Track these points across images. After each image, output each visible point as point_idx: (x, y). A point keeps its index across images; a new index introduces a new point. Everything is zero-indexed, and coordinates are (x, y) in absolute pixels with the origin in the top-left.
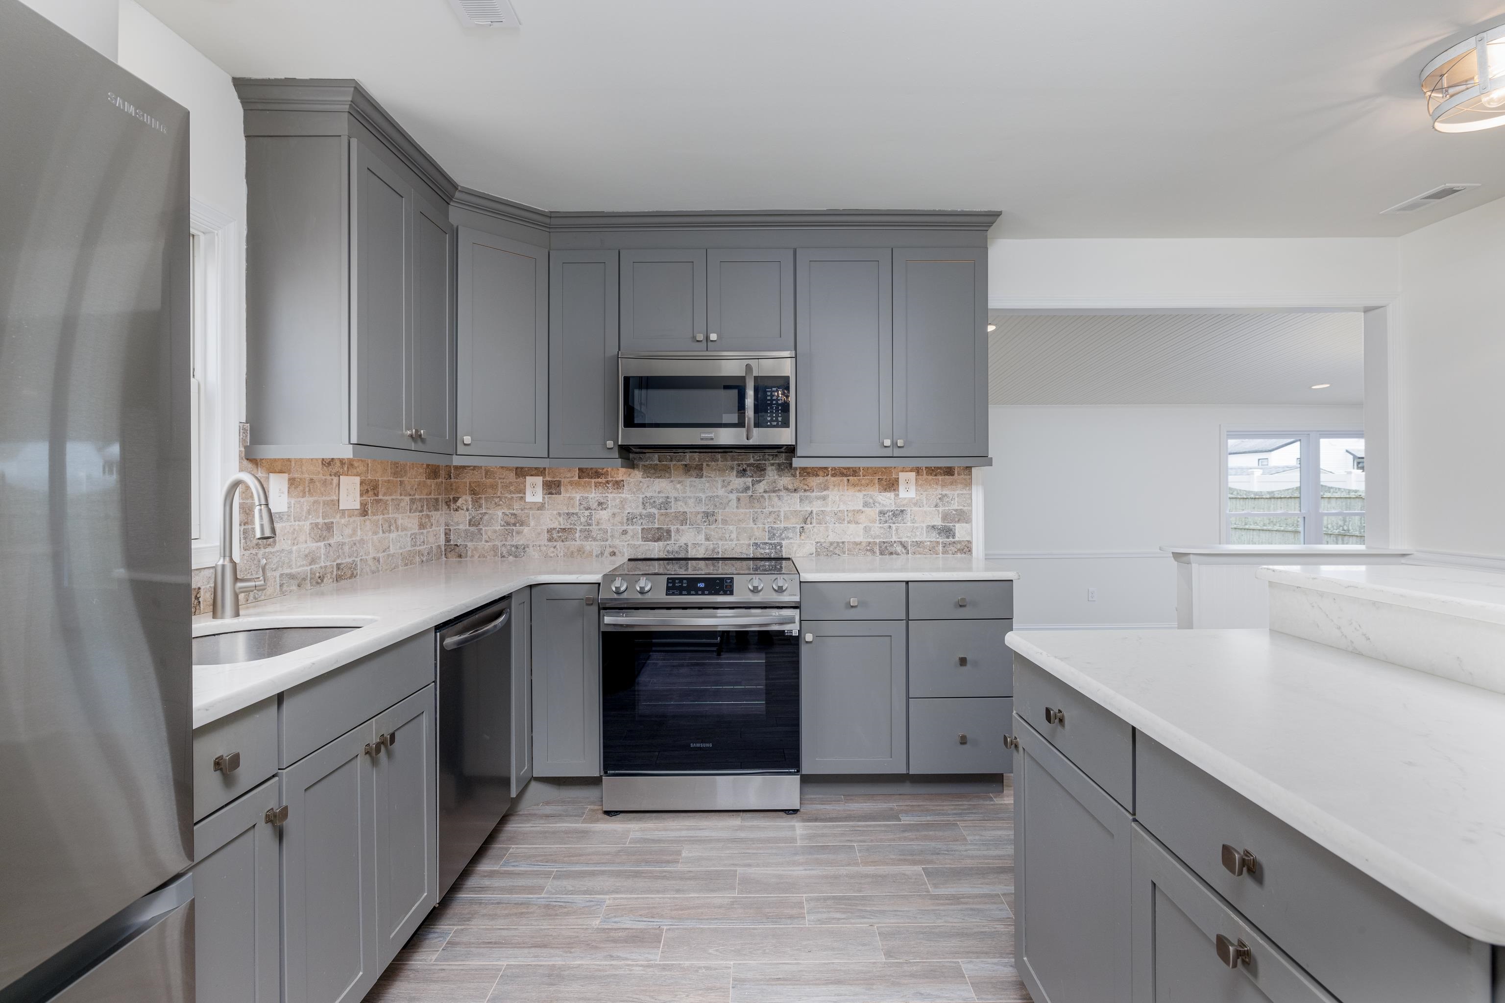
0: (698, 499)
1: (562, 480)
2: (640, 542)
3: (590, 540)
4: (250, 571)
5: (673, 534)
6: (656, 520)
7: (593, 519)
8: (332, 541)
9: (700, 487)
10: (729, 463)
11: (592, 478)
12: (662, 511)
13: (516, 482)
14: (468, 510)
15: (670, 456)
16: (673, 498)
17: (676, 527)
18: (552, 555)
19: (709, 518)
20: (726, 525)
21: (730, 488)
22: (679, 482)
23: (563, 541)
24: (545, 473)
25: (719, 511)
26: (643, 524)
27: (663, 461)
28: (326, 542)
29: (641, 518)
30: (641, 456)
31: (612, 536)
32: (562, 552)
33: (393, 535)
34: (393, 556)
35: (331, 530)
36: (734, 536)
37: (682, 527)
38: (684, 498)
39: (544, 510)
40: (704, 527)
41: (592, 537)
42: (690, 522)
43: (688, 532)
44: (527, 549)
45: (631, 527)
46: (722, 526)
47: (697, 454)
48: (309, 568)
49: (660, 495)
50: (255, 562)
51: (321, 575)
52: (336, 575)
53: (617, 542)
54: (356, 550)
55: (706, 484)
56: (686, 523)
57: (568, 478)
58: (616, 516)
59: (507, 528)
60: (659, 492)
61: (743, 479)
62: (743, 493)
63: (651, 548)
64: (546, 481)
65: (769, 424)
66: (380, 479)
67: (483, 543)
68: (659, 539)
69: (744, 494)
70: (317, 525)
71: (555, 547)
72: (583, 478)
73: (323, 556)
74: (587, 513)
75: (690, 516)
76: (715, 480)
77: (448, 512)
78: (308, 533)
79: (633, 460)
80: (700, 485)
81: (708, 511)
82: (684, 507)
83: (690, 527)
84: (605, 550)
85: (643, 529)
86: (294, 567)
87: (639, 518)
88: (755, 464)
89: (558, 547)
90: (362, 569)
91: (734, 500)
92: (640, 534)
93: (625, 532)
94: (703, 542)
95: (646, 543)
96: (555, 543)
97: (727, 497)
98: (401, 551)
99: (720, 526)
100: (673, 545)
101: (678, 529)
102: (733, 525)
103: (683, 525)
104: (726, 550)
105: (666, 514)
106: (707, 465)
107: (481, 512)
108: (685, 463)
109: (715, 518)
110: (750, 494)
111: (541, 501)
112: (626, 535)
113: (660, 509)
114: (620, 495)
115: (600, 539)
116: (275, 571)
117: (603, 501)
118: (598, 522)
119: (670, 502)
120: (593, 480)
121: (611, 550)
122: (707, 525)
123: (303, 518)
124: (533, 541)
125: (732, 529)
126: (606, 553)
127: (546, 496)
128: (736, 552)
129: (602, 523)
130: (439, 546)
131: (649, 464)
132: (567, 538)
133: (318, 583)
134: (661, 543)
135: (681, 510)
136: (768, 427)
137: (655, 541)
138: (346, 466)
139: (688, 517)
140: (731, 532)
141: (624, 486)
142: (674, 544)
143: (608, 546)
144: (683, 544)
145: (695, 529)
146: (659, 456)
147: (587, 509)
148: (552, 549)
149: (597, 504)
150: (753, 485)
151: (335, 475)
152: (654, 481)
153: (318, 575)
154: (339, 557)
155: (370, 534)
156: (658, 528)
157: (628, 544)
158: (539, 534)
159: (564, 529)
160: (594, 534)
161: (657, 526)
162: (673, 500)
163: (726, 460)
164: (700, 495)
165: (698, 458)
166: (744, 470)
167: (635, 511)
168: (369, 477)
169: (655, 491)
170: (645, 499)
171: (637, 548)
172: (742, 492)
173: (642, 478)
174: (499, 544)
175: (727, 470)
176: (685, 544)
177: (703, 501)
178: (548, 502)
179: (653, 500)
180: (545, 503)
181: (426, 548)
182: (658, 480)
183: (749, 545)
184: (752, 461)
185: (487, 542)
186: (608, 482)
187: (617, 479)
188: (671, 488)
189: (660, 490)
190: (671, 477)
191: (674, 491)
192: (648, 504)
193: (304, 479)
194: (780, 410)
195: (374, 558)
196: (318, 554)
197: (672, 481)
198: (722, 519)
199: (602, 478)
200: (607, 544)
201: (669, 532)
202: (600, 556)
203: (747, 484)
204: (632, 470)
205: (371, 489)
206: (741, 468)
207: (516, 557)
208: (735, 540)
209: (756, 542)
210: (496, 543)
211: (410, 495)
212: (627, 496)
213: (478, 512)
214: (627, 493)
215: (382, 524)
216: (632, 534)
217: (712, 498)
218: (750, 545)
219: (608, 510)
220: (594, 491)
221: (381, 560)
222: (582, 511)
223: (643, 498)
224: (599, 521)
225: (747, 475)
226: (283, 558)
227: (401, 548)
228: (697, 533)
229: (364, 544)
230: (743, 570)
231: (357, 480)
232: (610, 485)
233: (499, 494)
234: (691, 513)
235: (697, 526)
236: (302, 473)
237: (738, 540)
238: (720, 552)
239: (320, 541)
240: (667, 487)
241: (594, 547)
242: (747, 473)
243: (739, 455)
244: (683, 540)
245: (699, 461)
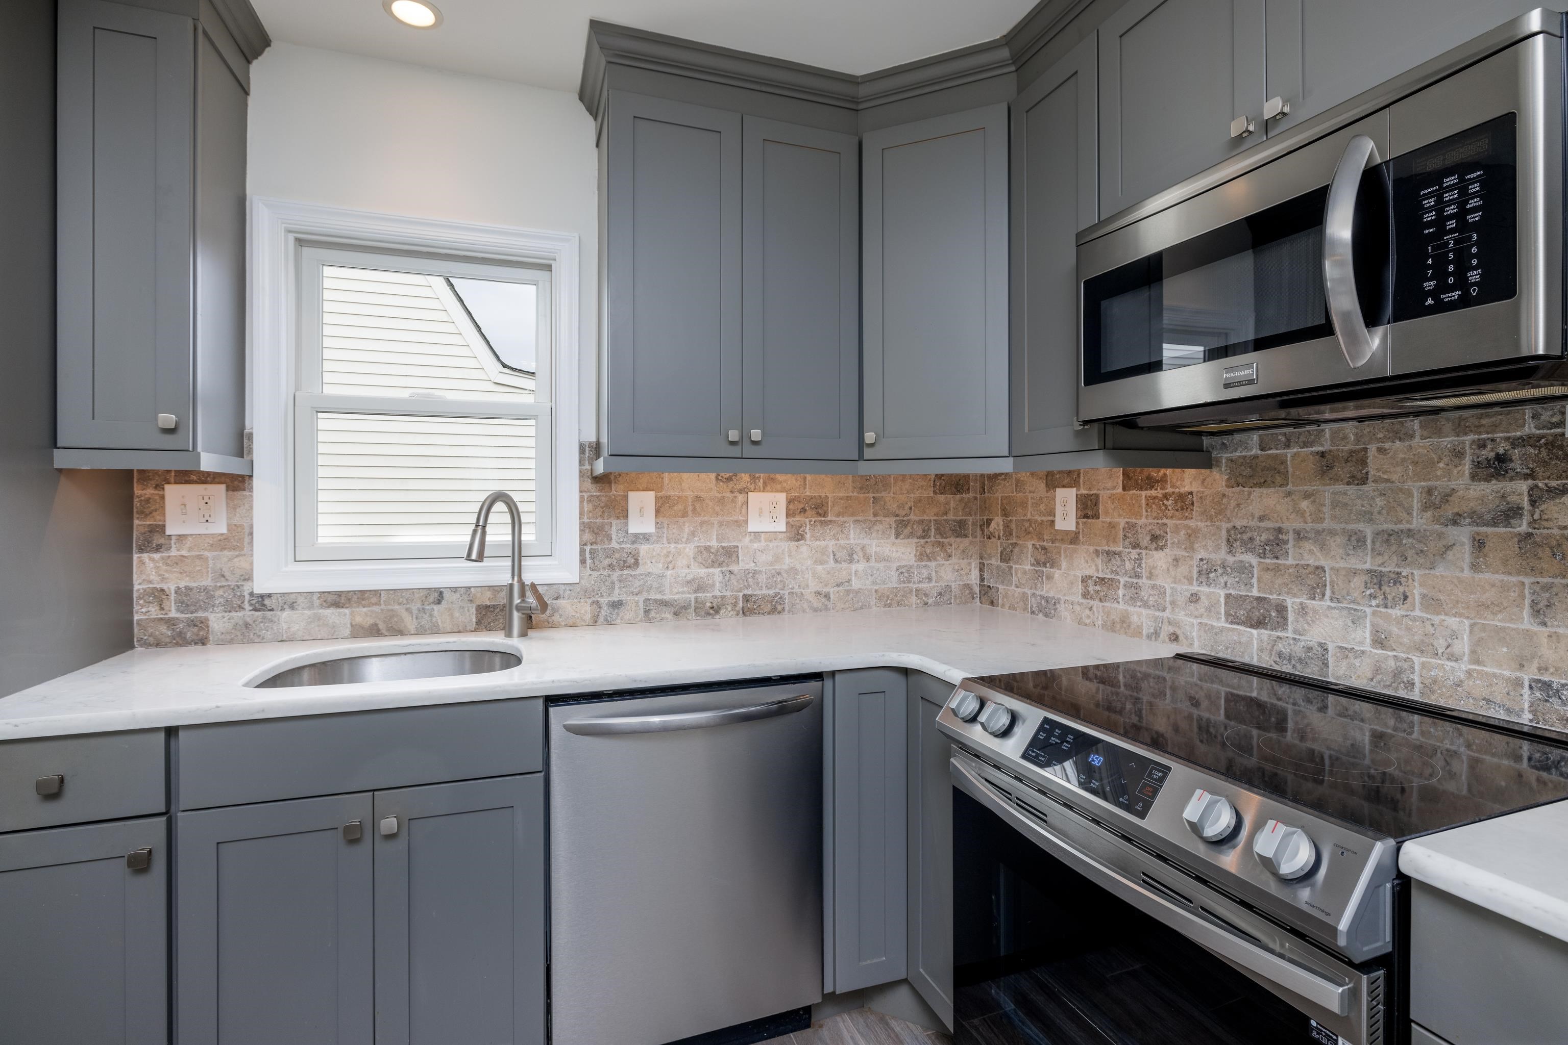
0: (1353, 539)
1: (1101, 493)
2: (1222, 623)
3: (1139, 604)
4: (599, 592)
5: (1291, 617)
6: (1255, 581)
7: (1143, 565)
8: (734, 568)
9: (1359, 507)
10: (1449, 441)
11: (1141, 489)
12: (1268, 561)
13: (1046, 497)
14: (999, 538)
15: (1285, 434)
16: (1291, 533)
17: (1298, 600)
18: (1087, 621)
19: (1385, 588)
20: (1438, 614)
21: (1449, 511)
22: (1306, 496)
23: (1101, 600)
24: (1079, 482)
25: (1415, 572)
26: (1229, 585)
27: (1270, 449)
28: (724, 569)
29: (1225, 573)
30: (1226, 439)
31: (1173, 603)
32: (1100, 618)
33: (861, 566)
34: (857, 593)
35: (734, 556)
36: (1463, 646)
37: (1314, 602)
38: (1318, 533)
39: (1079, 544)
40: (1368, 610)
41: (1142, 600)
42: (1333, 593)
43: (1327, 616)
44: (1058, 606)
45: (1204, 589)
46: (1424, 615)
47: (1351, 423)
48: (693, 596)
49: (1262, 524)
50: (607, 584)
51: (714, 605)
52: (743, 608)
53: (1181, 616)
54: (781, 581)
55: (1378, 500)
56: (1324, 595)
57: (1108, 489)
58: (1180, 564)
59: (1037, 569)
60: (1261, 519)
61: (1496, 485)
62: (1495, 525)
63: (1244, 640)
64: (1081, 495)
65: (1430, 301)
66: (830, 496)
67: (1013, 587)
68: (1259, 624)
69: (1501, 530)
70: (707, 549)
71: (1091, 609)
72: (1129, 490)
73: (718, 584)
74: (1134, 553)
75: (1334, 577)
76: (1401, 490)
77: (982, 539)
78: (692, 557)
79: (1210, 449)
80: (1359, 502)
81: (1383, 569)
82: (1318, 554)
83: (1333, 605)
84: (1161, 628)
85: (1228, 596)
86: (667, 591)
87: (1220, 571)
88: (1540, 437)
89: (1095, 609)
90: (793, 605)
91: (1463, 544)
92: (1223, 606)
93: (1194, 598)
94: (1367, 647)
95: (1235, 626)
96: (1092, 602)
97: (1440, 536)
98: (876, 587)
99: (1417, 613)
100: (1291, 642)
101: (1303, 608)
102: (1460, 615)
103: (1314, 599)
104: (1435, 682)
105: (1277, 569)
106: (1380, 450)
107: (1012, 542)
108: (1321, 449)
109: (1401, 589)
110: (1523, 527)
111: (1074, 529)
112: (1196, 605)
113: (1263, 555)
114: (1186, 522)
115: (1154, 606)
116: (636, 594)
117: (1158, 533)
118: (1151, 573)
119: (1286, 542)
120: (1144, 493)
121: (1171, 629)
122: (1378, 606)
123: (684, 540)
124: (1064, 595)
125: (1455, 627)
126: (1164, 635)
127: (1080, 521)
128: (1469, 695)
129: (1157, 576)
130: (968, 586)
131: (1239, 457)
132: (1106, 596)
133: (709, 614)
134: (1265, 633)
135: (1311, 562)
136: (1431, 311)
137: (1252, 626)
138: (761, 480)
139: (1328, 579)
140: (1454, 635)
141: (1193, 504)
142: (1294, 639)
143: (1166, 621)
144: (1313, 644)
145: (1345, 613)
146: (1260, 436)
147: (1134, 547)
148: (1087, 612)
149: (1148, 538)
150: (1533, 503)
151: (740, 491)
152: (1250, 494)
153: (708, 604)
154: (748, 587)
155: (809, 562)
156: (1258, 599)
157: (1200, 623)
158: (1072, 583)
159: (1103, 579)
160: (1144, 594)
161: (1255, 593)
162: (1291, 537)
163: (1439, 433)
164: (1360, 526)
165: (1356, 435)
166: (1501, 459)
167: (1213, 556)
168: (808, 493)
169: (1253, 516)
170: (1232, 532)
171: (1216, 634)
172: (1494, 523)
173: (1228, 486)
174: (1029, 593)
175: (1440, 459)
176: (1321, 645)
177: (1369, 542)
178: (1083, 531)
179: (1249, 535)
180: (1079, 532)
181: (934, 587)
182: (1257, 491)
183: (1518, 683)
184: (1530, 428)
185: (1017, 587)
186: (1166, 497)
187: (1182, 490)
188: (1288, 510)
189: (1262, 513)
190: (1288, 484)
191: (1293, 516)
192: (1238, 543)
193: (687, 497)
194: (1476, 243)
195: (818, 593)
196: (710, 582)
197: (1289, 494)
198: (1424, 596)
199: (1156, 490)
200: (1165, 616)
201: (1281, 609)
202: (1153, 638)
203: (1512, 498)
204: (1208, 471)
205: (811, 508)
206: (1488, 453)
207: (1046, 615)
208: (1466, 658)
209: (1545, 678)
210: (1026, 590)
211: (897, 516)
212: (1199, 524)
213: (1009, 541)
214: (1199, 518)
215: (833, 552)
216: (1207, 603)
217: (1392, 538)
218: (1521, 685)
219: (1167, 551)
220: (1144, 513)
221: (832, 596)
222: (1127, 550)
223: (1228, 531)
224: (1153, 571)
225: (1511, 473)
226: (649, 582)
227: (874, 583)
228: (1350, 624)
229: (796, 574)
230: (1493, 755)
231: (782, 498)
232: (1170, 502)
233: (1029, 516)
234: (1336, 571)
235: (1351, 606)
236: (682, 490)
237: (1478, 662)
238: (1418, 686)
239: (712, 566)
240: (1279, 508)
241: (1144, 620)
242: (1512, 465)
243: (1481, 417)
244: (1316, 634)
245: (1357, 441)
